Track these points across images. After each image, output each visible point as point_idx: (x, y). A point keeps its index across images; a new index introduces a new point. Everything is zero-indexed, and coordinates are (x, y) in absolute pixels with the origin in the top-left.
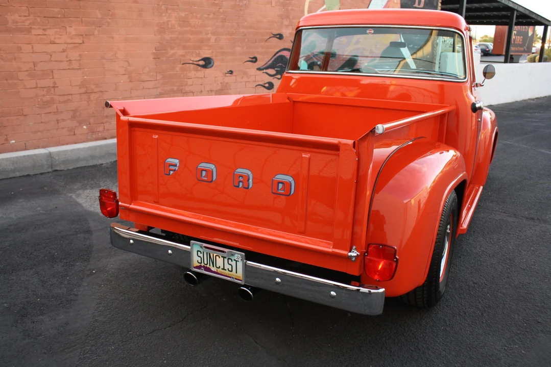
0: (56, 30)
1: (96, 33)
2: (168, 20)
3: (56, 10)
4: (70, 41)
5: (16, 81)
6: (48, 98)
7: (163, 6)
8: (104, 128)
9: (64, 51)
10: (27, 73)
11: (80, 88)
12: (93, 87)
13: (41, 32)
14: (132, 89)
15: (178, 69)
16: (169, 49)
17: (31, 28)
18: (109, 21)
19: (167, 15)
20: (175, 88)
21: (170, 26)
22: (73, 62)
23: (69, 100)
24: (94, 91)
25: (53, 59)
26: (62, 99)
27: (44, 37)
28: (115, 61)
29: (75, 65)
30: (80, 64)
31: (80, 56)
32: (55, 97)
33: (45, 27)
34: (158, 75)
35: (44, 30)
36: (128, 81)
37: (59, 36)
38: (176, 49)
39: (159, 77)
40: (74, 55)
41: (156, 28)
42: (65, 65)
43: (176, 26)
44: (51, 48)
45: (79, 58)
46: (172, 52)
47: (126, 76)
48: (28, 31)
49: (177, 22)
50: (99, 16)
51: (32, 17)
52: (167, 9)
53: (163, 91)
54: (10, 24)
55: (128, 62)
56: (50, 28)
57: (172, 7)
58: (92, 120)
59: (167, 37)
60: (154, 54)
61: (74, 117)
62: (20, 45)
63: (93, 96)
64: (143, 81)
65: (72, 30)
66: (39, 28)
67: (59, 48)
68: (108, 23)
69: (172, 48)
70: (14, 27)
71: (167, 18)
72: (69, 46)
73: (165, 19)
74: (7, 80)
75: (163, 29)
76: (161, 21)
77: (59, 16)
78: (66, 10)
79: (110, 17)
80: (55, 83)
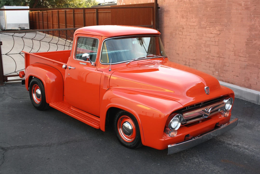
0: (213, 28)
1: (225, 30)
2: (255, 23)
3: (214, 19)
4: (216, 33)
5: (201, 47)
6: (208, 56)
7: (253, 15)
8: (223, 76)
9: (214, 37)
10: (204, 44)
11: (217, 54)
12: (221, 55)
13: (209, 29)
14: (235, 60)
15: (257, 53)
16: (253, 40)
17: (206, 27)
18: (230, 24)
19: (254, 20)
20: (255, 64)
21: (255, 27)
22: (216, 42)
23: (213, 59)
24: (222, 57)
25: (211, 40)
26: (212, 58)
27: (209, 30)
28: (230, 44)
29: (217, 43)
30: (218, 43)
31: (219, 40)
32: (210, 56)
33: (210, 27)
34: (247, 55)
35: (210, 28)
36: (234, 55)
37: (213, 31)
38: (257, 41)
39: (247, 56)
40: (217, 39)
41: (248, 28)
42: (213, 43)
43: (258, 27)
44: (211, 35)
45: (218, 41)
46: (255, 42)
47: (233, 52)
48: (205, 28)
49: (259, 24)
50: (226, 22)
51: (207, 23)
52: (254, 17)
53: (248, 64)
54: (202, 26)
55: (235, 46)
56: (211, 27)
57: (257, 15)
58: (220, 70)
59: (253, 33)
60: (246, 42)
61: (214, 67)
62: (203, 34)
63: (221, 59)
64: (240, 57)
65: (217, 28)
66: (208, 27)
67: (213, 35)
68: (229, 25)
69: (255, 40)
70: (203, 26)
71: (254, 22)
72: (216, 35)
73: (253, 22)
74: (199, 46)
75: (251, 28)
76: (251, 24)
77: (214, 22)
78: (216, 19)
79: (230, 22)
80: (210, 50)
